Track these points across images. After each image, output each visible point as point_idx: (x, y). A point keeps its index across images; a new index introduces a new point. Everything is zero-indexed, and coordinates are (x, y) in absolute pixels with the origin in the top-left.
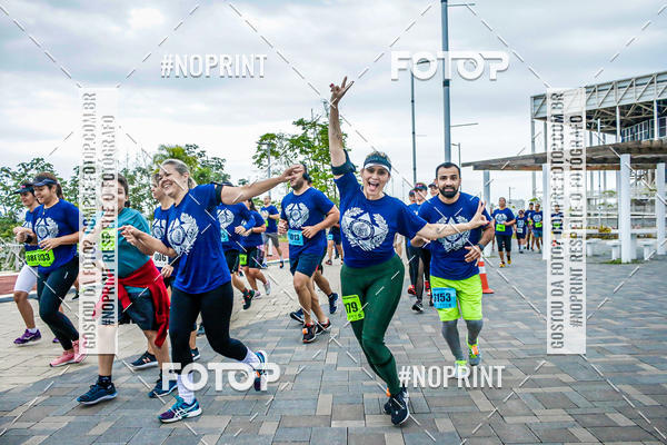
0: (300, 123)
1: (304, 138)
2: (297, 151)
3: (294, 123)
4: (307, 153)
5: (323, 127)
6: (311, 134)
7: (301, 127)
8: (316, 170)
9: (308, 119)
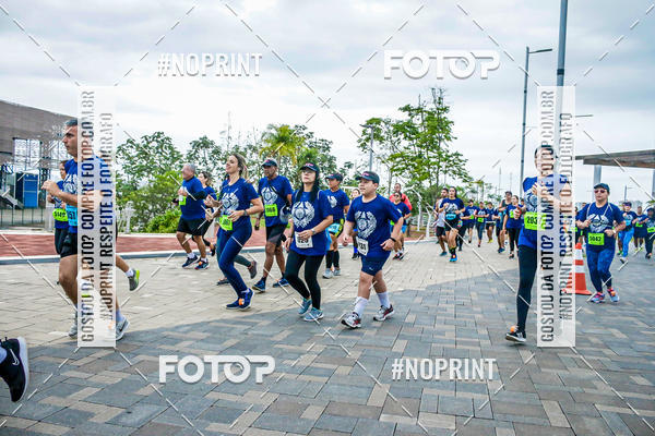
0: (407, 109)
1: (409, 125)
2: (402, 136)
3: (400, 109)
4: (411, 139)
5: (429, 113)
6: (417, 120)
7: (407, 113)
8: (420, 156)
9: (415, 105)
